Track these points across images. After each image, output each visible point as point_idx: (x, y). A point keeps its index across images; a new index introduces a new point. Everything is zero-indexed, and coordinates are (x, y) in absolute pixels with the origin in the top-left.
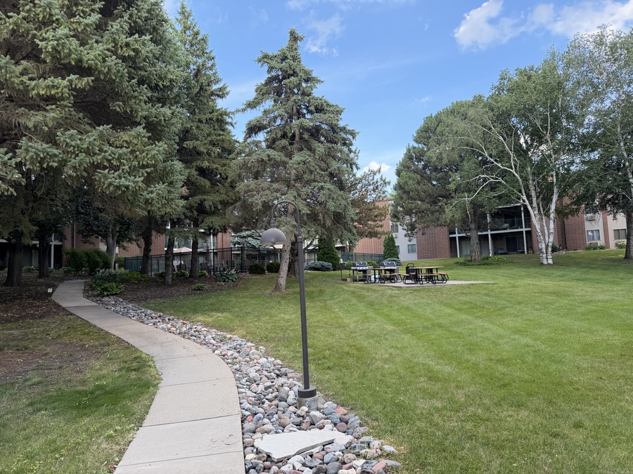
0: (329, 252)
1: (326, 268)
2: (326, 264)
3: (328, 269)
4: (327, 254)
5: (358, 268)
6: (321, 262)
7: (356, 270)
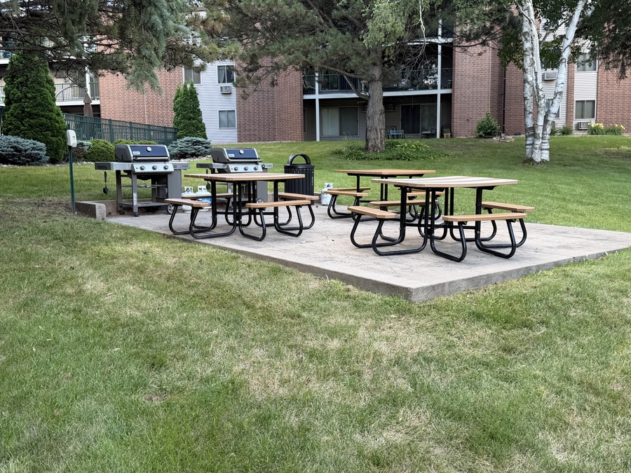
0: (38, 110)
1: (30, 156)
2: (27, 144)
3: (33, 160)
4: (30, 115)
5: (137, 168)
6: (12, 139)
7: (130, 173)
